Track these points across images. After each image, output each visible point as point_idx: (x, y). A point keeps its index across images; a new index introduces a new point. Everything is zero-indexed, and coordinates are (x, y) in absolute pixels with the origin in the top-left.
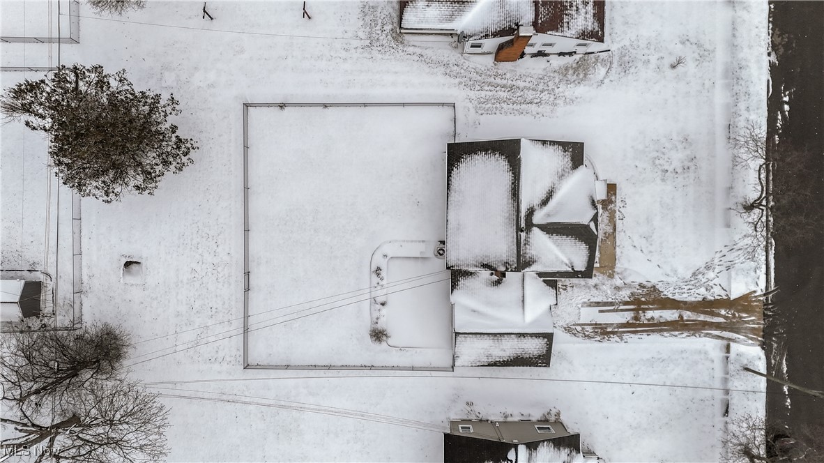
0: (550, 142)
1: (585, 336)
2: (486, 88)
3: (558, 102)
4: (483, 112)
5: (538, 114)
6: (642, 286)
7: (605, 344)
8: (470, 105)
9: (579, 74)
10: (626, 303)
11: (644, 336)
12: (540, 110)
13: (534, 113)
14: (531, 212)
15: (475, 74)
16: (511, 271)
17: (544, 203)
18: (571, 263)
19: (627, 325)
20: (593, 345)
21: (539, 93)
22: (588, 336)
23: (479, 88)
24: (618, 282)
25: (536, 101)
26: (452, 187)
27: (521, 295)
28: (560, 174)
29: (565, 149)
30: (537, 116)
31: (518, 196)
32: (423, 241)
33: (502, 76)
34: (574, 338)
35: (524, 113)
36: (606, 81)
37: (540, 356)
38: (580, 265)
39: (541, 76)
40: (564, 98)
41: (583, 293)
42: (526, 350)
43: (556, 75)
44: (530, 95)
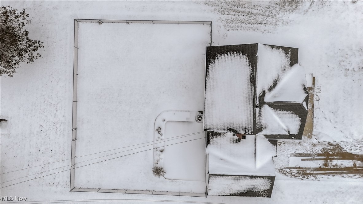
0: (277, 47)
1: (292, 176)
2: (232, 13)
3: (278, 23)
4: (229, 28)
5: (265, 30)
6: (330, 144)
7: (305, 181)
8: (221, 24)
9: (292, 5)
10: (319, 155)
11: (331, 176)
12: (266, 28)
13: (263, 30)
14: (263, 94)
15: (225, 4)
16: (249, 134)
17: (272, 88)
18: (288, 129)
19: (320, 169)
20: (297, 182)
21: (266, 17)
22: (294, 175)
23: (227, 13)
24: (314, 141)
25: (264, 22)
26: (209, 76)
27: (254, 150)
28: (283, 69)
29: (286, 52)
30: (265, 32)
31: (255, 83)
32: (189, 111)
34: (285, 177)
35: (256, 30)
36: (310, 10)
37: (265, 190)
38: (294, 130)
39: (267, 7)
40: (282, 21)
41: (291, 148)
42: (256, 187)
43: (277, 6)
44: (260, 18)
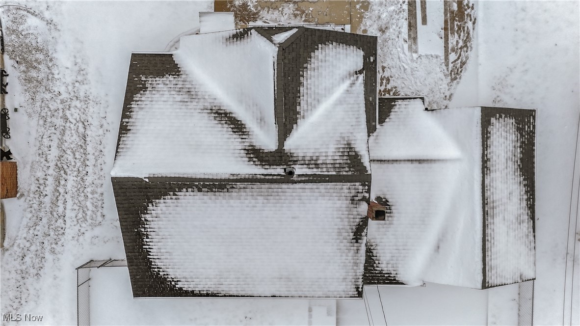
0: (124, 116)
1: (466, 46)
2: (61, 209)
3: (82, 94)
4: (99, 214)
5: (101, 126)
8: (88, 235)
9: (36, 60)
12: (95, 122)
13: (101, 132)
14: (255, 154)
15: (38, 228)
16: (369, 191)
17: (238, 127)
18: (350, 75)
20: (481, 33)
21: (68, 124)
22: (465, 42)
23: (60, 221)
25: (81, 130)
26: (212, 290)
27: (409, 165)
29: (141, 89)
31: (225, 180)
34: (470, 65)
35: (101, 147)
36: (47, 15)
37: (518, 129)
38: (354, 58)
39: (41, 122)
40: (77, 84)
41: (394, 51)
42: (510, 154)
43: (38, 97)
44: (72, 139)
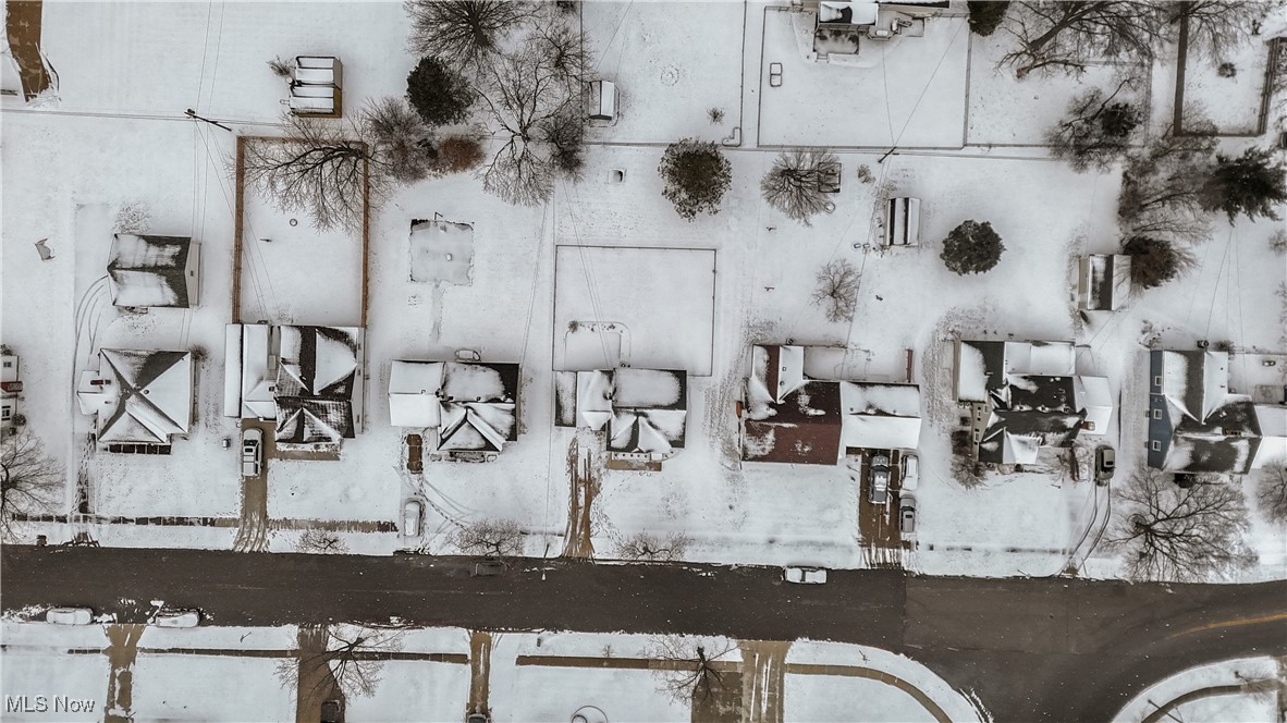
0: (685, 428)
1: (570, 450)
6: (600, 485)
7: (566, 462)
9: (728, 451)
10: (589, 475)
11: (570, 486)
16: (612, 405)
18: (615, 439)
19: (576, 475)
20: (565, 455)
23: (722, 391)
26: (661, 372)
27: (598, 410)
29: (680, 436)
31: (654, 408)
32: (630, 355)
33: (728, 405)
36: (723, 467)
37: (562, 420)
39: (726, 427)
42: (565, 412)
43: (726, 436)
